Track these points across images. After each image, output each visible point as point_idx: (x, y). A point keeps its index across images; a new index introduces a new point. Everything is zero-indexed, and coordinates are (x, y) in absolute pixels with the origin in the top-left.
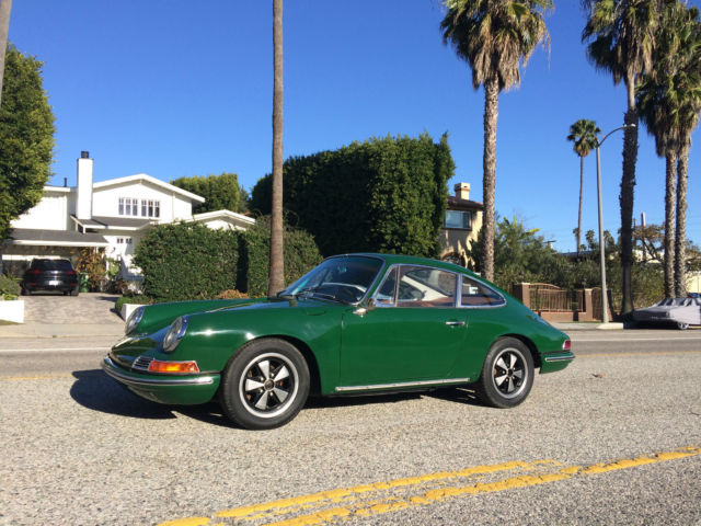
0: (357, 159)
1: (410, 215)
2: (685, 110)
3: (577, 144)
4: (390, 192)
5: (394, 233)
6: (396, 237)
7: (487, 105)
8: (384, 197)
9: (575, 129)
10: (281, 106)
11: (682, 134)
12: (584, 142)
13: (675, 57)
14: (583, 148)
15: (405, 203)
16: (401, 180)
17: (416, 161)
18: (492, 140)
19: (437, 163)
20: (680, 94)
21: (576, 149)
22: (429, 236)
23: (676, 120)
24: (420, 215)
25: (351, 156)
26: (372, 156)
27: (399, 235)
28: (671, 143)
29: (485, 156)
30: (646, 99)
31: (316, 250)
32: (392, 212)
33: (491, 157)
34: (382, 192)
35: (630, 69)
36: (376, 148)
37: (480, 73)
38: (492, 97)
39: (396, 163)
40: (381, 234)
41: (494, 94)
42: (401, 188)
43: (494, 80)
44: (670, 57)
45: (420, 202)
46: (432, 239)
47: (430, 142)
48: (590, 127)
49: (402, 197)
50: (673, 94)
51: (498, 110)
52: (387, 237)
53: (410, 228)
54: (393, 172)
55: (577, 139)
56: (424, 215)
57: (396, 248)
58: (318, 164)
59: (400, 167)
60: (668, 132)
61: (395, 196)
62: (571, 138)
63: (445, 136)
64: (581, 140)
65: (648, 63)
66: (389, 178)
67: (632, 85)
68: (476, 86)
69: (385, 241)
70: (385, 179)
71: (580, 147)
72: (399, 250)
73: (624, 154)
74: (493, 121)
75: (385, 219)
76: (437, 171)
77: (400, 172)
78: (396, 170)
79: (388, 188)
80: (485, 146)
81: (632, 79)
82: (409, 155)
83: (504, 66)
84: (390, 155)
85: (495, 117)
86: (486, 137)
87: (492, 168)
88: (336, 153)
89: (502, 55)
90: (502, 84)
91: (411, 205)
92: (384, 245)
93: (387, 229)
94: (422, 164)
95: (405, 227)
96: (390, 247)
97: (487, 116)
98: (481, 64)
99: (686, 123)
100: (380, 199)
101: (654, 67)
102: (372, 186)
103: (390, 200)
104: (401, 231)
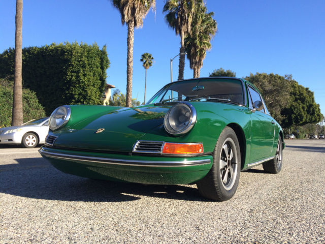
0: (57, 52)
1: (88, 85)
2: (202, 50)
3: (144, 63)
4: (78, 72)
5: (80, 94)
6: (81, 97)
7: (129, 33)
8: (74, 74)
9: (144, 56)
10: (21, 12)
11: (200, 60)
12: (147, 63)
13: (199, 27)
14: (147, 66)
15: (86, 79)
16: (84, 66)
17: (91, 57)
18: (131, 51)
19: (102, 60)
20: (201, 43)
21: (144, 66)
22: (98, 97)
23: (198, 54)
24: (94, 85)
25: (52, 51)
26: (66, 52)
27: (83, 95)
28: (196, 63)
29: (128, 59)
30: (188, 43)
31: (37, 101)
32: (79, 83)
33: (131, 59)
34: (73, 72)
35: (183, 29)
36: (69, 48)
37: (126, 16)
38: (131, 30)
39: (81, 57)
40: (72, 94)
41: (132, 29)
42: (84, 71)
43: (132, 21)
44: (197, 27)
45: (93, 79)
46: (99, 99)
47: (98, 48)
48: (150, 56)
49: (85, 75)
50: (198, 43)
51: (134, 36)
52: (76, 96)
53: (89, 92)
54: (79, 61)
55: (144, 61)
56: (96, 86)
57: (81, 102)
58: (30, 54)
59: (83, 59)
60: (195, 59)
61: (81, 74)
62: (142, 60)
63: (105, 46)
64: (146, 62)
65: (190, 28)
66: (77, 65)
67: (183, 36)
68: (123, 23)
69: (75, 98)
70: (75, 65)
71: (145, 65)
72: (83, 103)
73: (180, 66)
74: (132, 42)
75: (75, 87)
76: (101, 63)
77: (84, 62)
78: (81, 61)
79: (76, 70)
80: (128, 53)
81: (183, 33)
82: (88, 54)
83: (137, 16)
84: (78, 53)
85: (133, 40)
86: (128, 49)
87: (131, 65)
88: (41, 49)
89: (137, 10)
90: (135, 24)
91: (89, 81)
92: (73, 100)
93: (76, 92)
94: (95, 59)
95: (86, 91)
96: (77, 102)
97: (128, 39)
98: (127, 12)
99: (201, 56)
100: (72, 76)
101: (192, 29)
102: (67, 68)
103: (78, 77)
104: (83, 93)
